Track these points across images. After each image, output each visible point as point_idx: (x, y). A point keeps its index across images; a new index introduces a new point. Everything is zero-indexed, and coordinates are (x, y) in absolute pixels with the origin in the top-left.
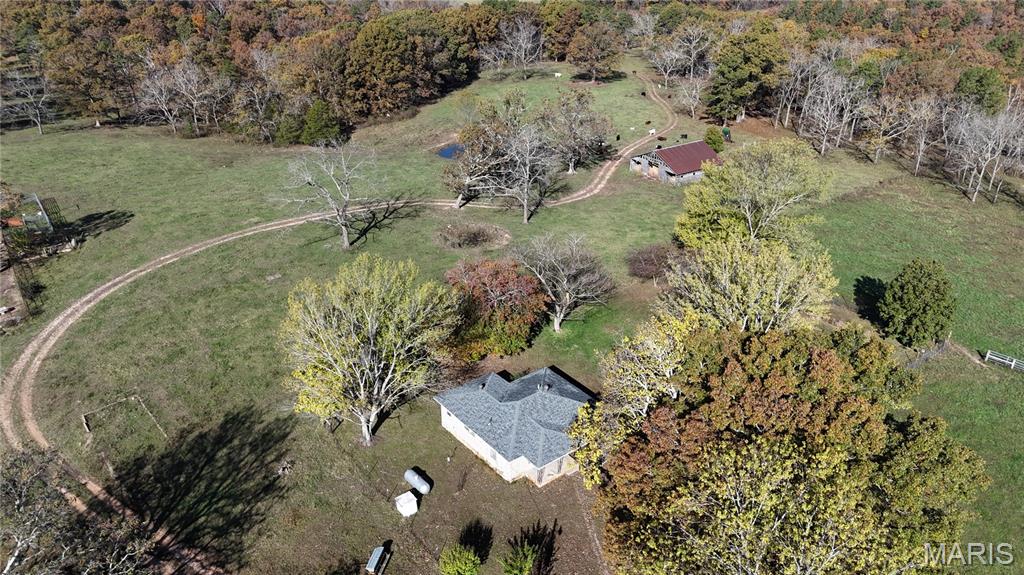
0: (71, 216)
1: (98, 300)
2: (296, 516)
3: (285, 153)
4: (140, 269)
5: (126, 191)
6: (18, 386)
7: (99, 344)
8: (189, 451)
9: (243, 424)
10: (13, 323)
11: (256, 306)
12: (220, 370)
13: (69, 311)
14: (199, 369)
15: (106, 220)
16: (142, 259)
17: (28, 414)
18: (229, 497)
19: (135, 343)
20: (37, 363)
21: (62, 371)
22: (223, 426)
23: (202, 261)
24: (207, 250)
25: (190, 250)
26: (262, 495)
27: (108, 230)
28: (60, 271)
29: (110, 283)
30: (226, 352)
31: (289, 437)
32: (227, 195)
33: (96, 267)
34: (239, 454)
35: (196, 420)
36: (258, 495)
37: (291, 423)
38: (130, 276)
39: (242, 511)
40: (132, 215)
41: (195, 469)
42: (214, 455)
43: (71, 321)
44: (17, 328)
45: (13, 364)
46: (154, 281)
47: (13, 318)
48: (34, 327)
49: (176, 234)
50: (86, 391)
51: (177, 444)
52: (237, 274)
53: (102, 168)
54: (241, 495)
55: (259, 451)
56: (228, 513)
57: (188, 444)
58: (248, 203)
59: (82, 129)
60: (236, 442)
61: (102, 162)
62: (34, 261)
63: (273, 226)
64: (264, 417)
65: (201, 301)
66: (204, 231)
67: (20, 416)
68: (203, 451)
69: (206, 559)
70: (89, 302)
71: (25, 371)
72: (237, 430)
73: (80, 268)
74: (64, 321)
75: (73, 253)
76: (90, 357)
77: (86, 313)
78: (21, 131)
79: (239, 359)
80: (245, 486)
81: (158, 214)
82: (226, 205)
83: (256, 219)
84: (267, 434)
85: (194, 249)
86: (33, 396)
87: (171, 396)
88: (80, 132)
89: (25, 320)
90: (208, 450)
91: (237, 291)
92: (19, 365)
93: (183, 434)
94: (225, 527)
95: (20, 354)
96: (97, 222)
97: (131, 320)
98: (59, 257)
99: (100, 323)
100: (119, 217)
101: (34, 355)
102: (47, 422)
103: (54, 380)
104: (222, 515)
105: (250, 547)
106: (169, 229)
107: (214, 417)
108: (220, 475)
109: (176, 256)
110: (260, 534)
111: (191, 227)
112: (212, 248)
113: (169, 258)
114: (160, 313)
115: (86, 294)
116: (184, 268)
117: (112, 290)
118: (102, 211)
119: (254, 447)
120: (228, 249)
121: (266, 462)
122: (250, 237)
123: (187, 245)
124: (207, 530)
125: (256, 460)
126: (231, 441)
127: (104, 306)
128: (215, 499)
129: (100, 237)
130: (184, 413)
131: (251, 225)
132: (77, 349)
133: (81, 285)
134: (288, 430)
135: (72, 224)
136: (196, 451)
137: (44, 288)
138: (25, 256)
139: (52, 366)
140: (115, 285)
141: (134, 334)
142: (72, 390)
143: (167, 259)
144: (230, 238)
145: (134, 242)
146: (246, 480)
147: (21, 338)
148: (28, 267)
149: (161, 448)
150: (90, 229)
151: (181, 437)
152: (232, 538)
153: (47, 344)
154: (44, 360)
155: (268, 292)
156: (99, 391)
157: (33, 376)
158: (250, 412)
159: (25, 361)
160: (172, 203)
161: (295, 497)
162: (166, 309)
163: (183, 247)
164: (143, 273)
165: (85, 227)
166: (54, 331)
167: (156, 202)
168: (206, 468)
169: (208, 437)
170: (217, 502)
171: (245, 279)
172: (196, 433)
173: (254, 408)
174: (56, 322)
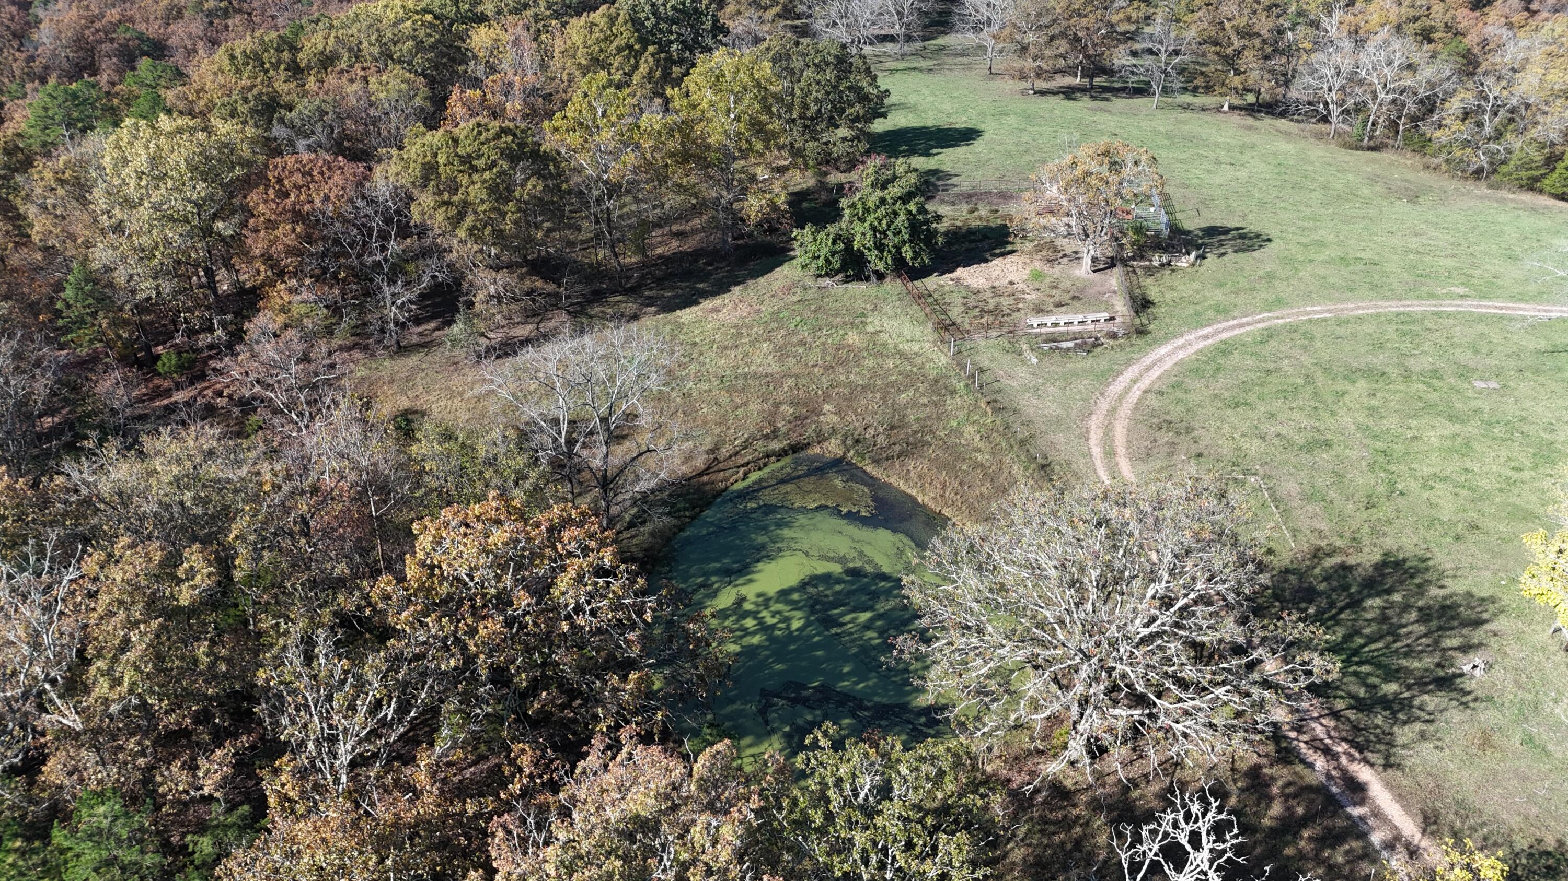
0: (1191, 223)
1: (1217, 339)
2: (1486, 743)
3: (1512, 200)
4: (1276, 314)
5: (1262, 204)
6: (1112, 411)
7: (1216, 396)
8: (1326, 579)
9: (1412, 576)
10: (1113, 336)
11: (1450, 418)
12: (1381, 489)
13: (1180, 341)
14: (1349, 476)
15: (1234, 239)
16: (1279, 302)
17: (1121, 450)
18: (1378, 666)
19: (1262, 409)
20: (1136, 393)
21: (1168, 413)
22: (1380, 567)
23: (1369, 328)
24: (1378, 315)
25: (1352, 308)
26: (1431, 687)
27: (1236, 252)
28: (1172, 289)
29: (1235, 322)
30: (1392, 468)
31: (1487, 627)
32: (1414, 243)
33: (1218, 296)
34: (1400, 615)
35: (1339, 543)
36: (1426, 684)
37: (1491, 608)
38: (1263, 320)
39: (1396, 694)
40: (1269, 240)
41: (1332, 605)
42: (1362, 600)
43: (1181, 355)
44: (1117, 342)
45: (1109, 384)
46: (1296, 336)
47: (1115, 330)
48: (1136, 349)
49: (1331, 280)
50: (1194, 449)
51: (1308, 563)
52: (1426, 362)
53: (1228, 167)
54: (1397, 671)
55: (1434, 624)
56: (1375, 687)
57: (1323, 569)
58: (1450, 263)
59: (1203, 110)
60: (1397, 597)
61: (1229, 160)
62: (1144, 268)
63: (1489, 307)
64: (1448, 582)
65: (1362, 384)
66: (1374, 287)
67: (1111, 446)
68: (1346, 588)
69: (1335, 728)
70: (1206, 337)
71: (1121, 398)
72: (1402, 582)
73: (1197, 292)
74: (1173, 352)
75: (1189, 270)
76: (1203, 408)
77: (1201, 351)
78: (1130, 101)
79: (1414, 485)
80: (1404, 662)
81: (1305, 246)
82: (1411, 256)
83: (1461, 290)
84: (1449, 607)
85: (1359, 308)
86: (1129, 431)
87: (1308, 497)
88: (1202, 115)
89: (1127, 335)
90: (1353, 590)
91: (1421, 386)
92: (1116, 388)
93: (1317, 554)
94: (1369, 702)
95: (1118, 376)
96: (1223, 237)
97: (1259, 378)
98: (1173, 271)
99: (1218, 369)
100: (1251, 239)
101: (1134, 381)
102: (1142, 467)
103: (1155, 420)
104: (1367, 686)
105: (1404, 746)
106: (1321, 271)
107: (1366, 550)
108: (1367, 631)
109: (1329, 311)
110: (1423, 736)
111: (1354, 277)
112: (1386, 315)
113: (1319, 310)
114: (1300, 381)
115: (1203, 326)
116: (1341, 331)
117: (1237, 332)
118: (1229, 226)
119: (1425, 616)
120: (1413, 322)
121: (1443, 645)
122: (1449, 315)
123: (1348, 300)
124: (1340, 693)
125: (1425, 635)
126: (1389, 592)
127: (1225, 349)
128: (1356, 659)
129: (1225, 258)
130: (1324, 526)
131: (1451, 296)
132: (1186, 391)
133: (1197, 314)
134: (1485, 616)
135: (1189, 232)
136: (1335, 583)
137: (1153, 304)
138: (1133, 258)
139: (1153, 401)
140: (1242, 326)
141: (1261, 398)
142: (1176, 440)
143: (1316, 312)
144: (1417, 307)
145: (1271, 276)
146: (1407, 655)
147: (1120, 356)
148: (1135, 272)
149: (1283, 559)
150: (1212, 245)
151: (1315, 556)
152: (1379, 720)
153: (1151, 372)
154: (1145, 392)
155: (1474, 404)
156: (1210, 454)
157: (1131, 406)
158: (1423, 565)
159: (1123, 385)
160: (1328, 236)
161: (1488, 716)
162: (1309, 379)
163: (1340, 301)
164: (1281, 321)
165: (1206, 240)
166: (1159, 360)
167: (1303, 229)
168: (1348, 611)
169: (1355, 573)
170: (1360, 664)
171: (1436, 373)
172: (1337, 560)
173: (1431, 563)
174: (1163, 350)
